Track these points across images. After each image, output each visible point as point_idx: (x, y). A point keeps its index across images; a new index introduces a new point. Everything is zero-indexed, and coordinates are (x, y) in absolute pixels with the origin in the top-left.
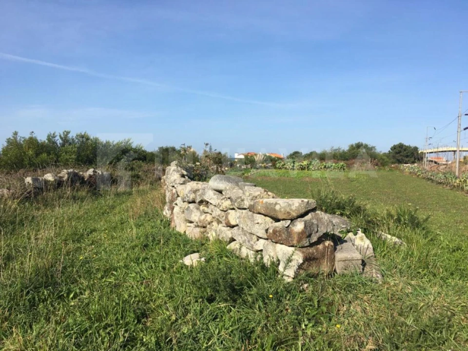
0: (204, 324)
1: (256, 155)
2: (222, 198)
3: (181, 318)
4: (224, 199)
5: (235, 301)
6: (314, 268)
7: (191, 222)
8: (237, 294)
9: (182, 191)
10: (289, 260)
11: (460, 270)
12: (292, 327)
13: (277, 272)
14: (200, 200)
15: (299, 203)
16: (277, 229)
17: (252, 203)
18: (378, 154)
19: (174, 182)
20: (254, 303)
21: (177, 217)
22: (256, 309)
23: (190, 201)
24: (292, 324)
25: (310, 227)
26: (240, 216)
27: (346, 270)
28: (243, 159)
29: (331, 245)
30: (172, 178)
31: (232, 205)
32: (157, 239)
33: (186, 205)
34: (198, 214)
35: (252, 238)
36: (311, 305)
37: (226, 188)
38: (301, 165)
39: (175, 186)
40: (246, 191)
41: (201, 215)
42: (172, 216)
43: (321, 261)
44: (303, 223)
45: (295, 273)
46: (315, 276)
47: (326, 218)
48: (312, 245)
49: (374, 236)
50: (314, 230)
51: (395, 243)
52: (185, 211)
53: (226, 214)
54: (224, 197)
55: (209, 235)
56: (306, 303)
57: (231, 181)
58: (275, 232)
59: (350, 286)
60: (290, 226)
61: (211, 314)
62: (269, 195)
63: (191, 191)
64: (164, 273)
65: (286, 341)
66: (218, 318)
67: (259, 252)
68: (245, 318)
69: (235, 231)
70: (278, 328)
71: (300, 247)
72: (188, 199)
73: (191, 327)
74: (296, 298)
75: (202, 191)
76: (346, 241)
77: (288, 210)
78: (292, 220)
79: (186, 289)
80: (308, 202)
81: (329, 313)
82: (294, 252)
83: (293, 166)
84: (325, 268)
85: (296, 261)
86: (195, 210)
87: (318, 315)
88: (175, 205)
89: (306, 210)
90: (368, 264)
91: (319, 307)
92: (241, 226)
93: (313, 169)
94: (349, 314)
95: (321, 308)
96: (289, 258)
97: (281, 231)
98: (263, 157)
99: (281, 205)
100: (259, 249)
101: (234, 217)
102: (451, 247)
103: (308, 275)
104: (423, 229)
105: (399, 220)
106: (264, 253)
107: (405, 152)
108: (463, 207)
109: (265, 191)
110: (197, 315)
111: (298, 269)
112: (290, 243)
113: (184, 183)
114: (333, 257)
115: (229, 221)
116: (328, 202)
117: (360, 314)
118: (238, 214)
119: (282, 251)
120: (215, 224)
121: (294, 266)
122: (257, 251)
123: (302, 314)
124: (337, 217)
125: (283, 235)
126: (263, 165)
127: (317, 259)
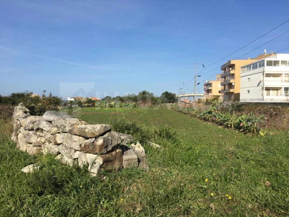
0: (35, 210)
1: (82, 98)
2: (51, 126)
3: (18, 208)
4: (53, 127)
5: (57, 192)
6: (110, 166)
7: (31, 143)
8: (59, 188)
9: (24, 123)
10: (94, 163)
11: (190, 160)
12: (95, 204)
13: (87, 171)
14: (37, 128)
15: (100, 127)
16: (87, 144)
17: (71, 129)
18: (155, 98)
19: (18, 117)
20: (70, 192)
21: (21, 141)
22: (72, 196)
23: (30, 129)
24: (95, 202)
25: (107, 141)
26: (63, 137)
27: (129, 165)
28: (74, 101)
29: (120, 152)
30: (17, 114)
31: (58, 130)
32: (4, 156)
33: (27, 132)
34: (36, 138)
35: (71, 151)
36: (107, 189)
37: (54, 119)
38: (110, 105)
39: (19, 119)
40: (67, 121)
41: (38, 138)
42: (17, 140)
43: (114, 162)
44: (103, 139)
45: (98, 170)
46: (110, 171)
47: (117, 135)
48: (108, 152)
49: (146, 145)
50: (109, 143)
51: (158, 148)
52: (26, 136)
53: (55, 136)
54: (53, 125)
55: (43, 151)
56: (104, 188)
57: (58, 115)
58: (85, 146)
59: (130, 175)
60: (95, 141)
61: (41, 203)
62: (82, 123)
63: (30, 122)
64: (8, 179)
65: (90, 214)
66: (45, 205)
67: (76, 160)
68: (64, 202)
69: (60, 147)
70: (86, 206)
71: (100, 154)
72: (28, 128)
73: (25, 214)
74: (98, 186)
75: (38, 122)
76: (130, 149)
77: (93, 131)
78: (96, 138)
79: (23, 189)
80: (106, 126)
81: (118, 193)
82: (96, 158)
83: (106, 105)
84: (116, 166)
85: (98, 163)
86: (33, 135)
87: (111, 195)
88: (19, 133)
89: (105, 131)
90: (141, 161)
91: (112, 189)
92: (64, 143)
93: (118, 107)
94: (129, 192)
95: (114, 190)
96: (94, 161)
97: (89, 145)
98: (86, 100)
99: (89, 129)
100: (76, 158)
101: (59, 138)
102: (187, 148)
103: (107, 171)
104: (173, 139)
105: (160, 135)
106: (79, 160)
107: (169, 97)
108: (195, 126)
109: (80, 120)
110: (30, 205)
111: (100, 168)
112: (94, 152)
113: (26, 117)
114: (121, 159)
115: (56, 141)
116: (120, 126)
117: (136, 191)
118: (62, 136)
119: (90, 157)
120: (47, 143)
121: (97, 166)
122: (75, 159)
123: (101, 195)
124: (125, 135)
125: (90, 148)
126: (86, 105)
127: (112, 161)
